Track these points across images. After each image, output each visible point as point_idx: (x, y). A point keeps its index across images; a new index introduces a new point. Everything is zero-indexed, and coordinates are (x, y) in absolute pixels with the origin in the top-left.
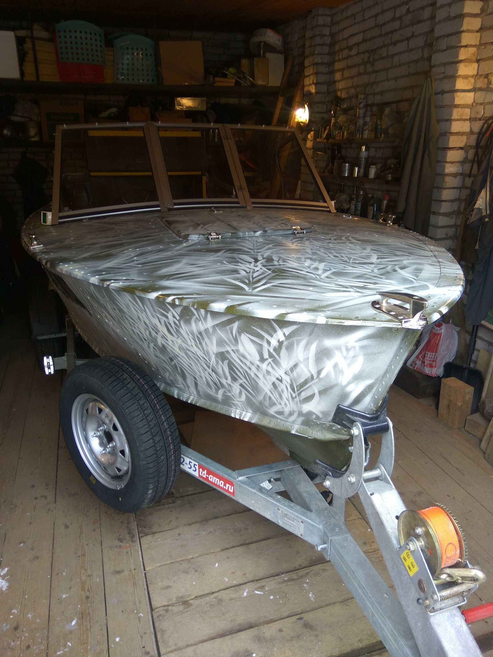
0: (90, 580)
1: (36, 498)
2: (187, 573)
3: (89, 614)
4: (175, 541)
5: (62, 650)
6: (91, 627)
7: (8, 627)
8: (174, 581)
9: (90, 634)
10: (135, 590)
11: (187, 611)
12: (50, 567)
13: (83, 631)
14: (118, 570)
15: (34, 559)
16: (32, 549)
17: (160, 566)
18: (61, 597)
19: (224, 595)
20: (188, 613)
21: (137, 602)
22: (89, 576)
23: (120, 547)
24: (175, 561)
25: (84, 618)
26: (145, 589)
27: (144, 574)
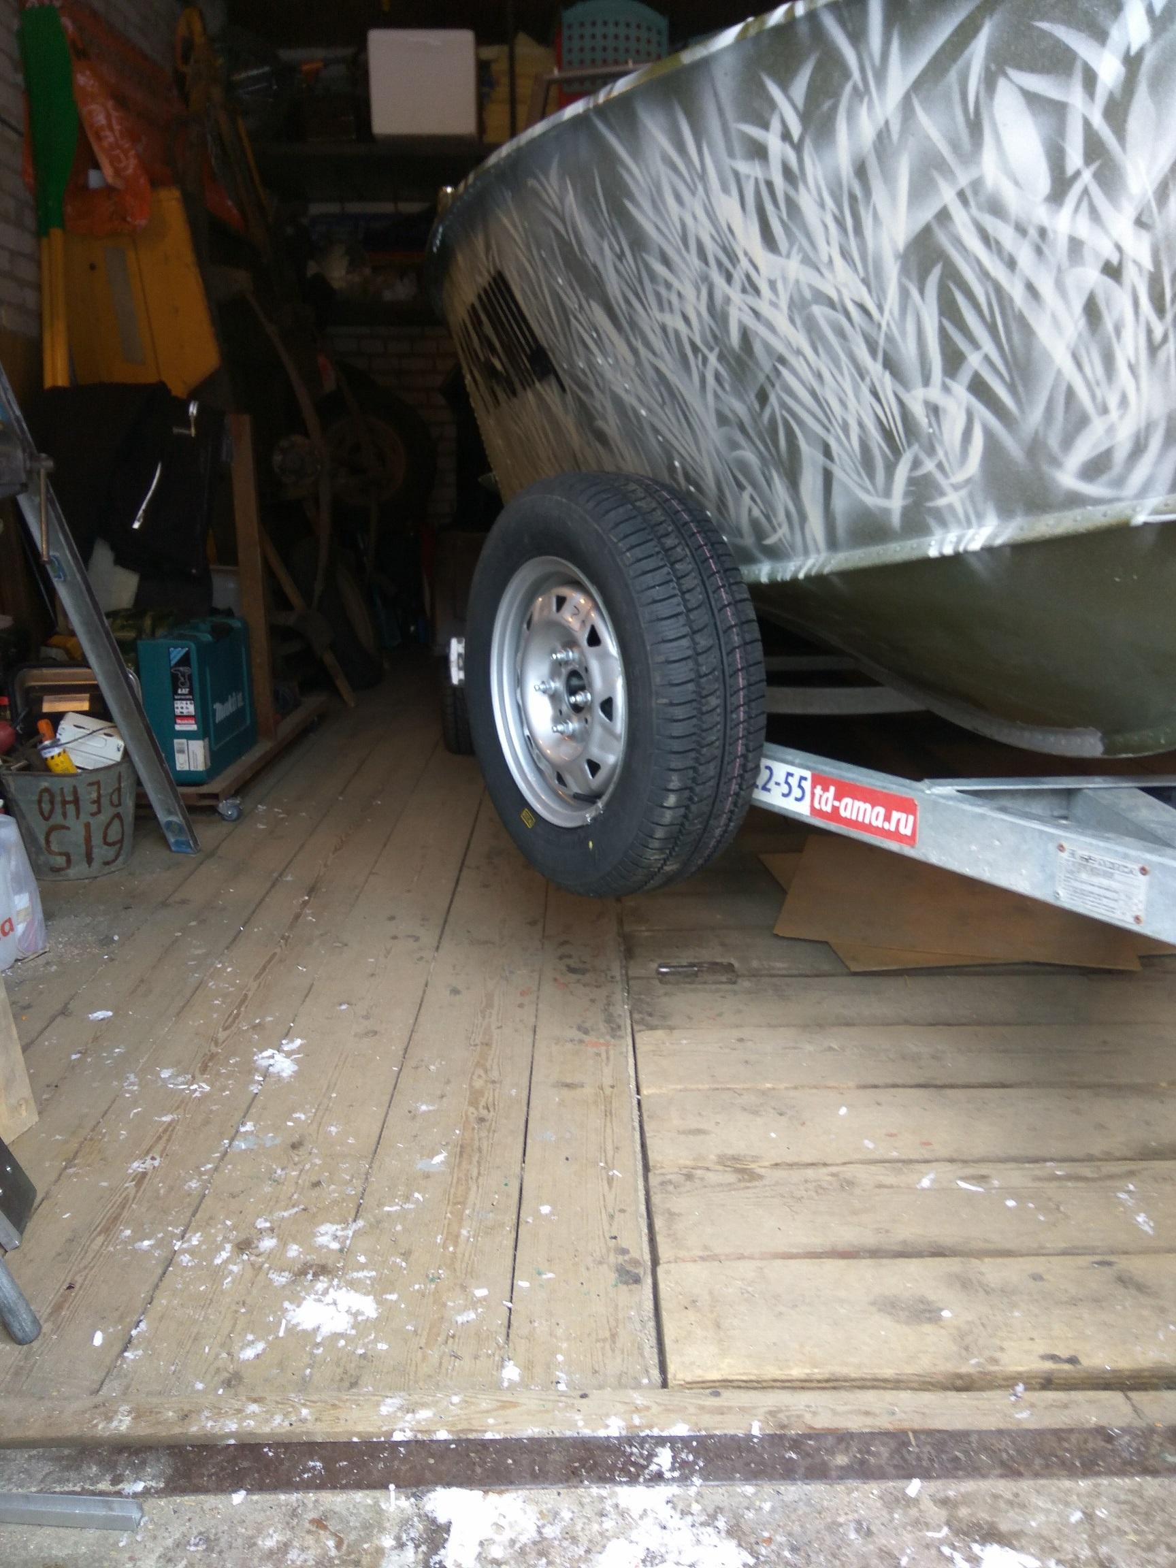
0: (494, 1090)
1: (395, 938)
2: (756, 1113)
3: (480, 1150)
4: (728, 1051)
5: (398, 1204)
6: (479, 1174)
7: (278, 1141)
8: (718, 1123)
9: (474, 1188)
10: (609, 1124)
11: (748, 1188)
12: (401, 1053)
13: (459, 1179)
14: (569, 1081)
15: (366, 1034)
16: (366, 1017)
17: (681, 1091)
18: (417, 1109)
19: (861, 1173)
20: (750, 1191)
21: (610, 1147)
22: (494, 1082)
23: (581, 1041)
24: (723, 1086)
25: (465, 1156)
26: (634, 1128)
27: (635, 1102)
